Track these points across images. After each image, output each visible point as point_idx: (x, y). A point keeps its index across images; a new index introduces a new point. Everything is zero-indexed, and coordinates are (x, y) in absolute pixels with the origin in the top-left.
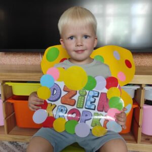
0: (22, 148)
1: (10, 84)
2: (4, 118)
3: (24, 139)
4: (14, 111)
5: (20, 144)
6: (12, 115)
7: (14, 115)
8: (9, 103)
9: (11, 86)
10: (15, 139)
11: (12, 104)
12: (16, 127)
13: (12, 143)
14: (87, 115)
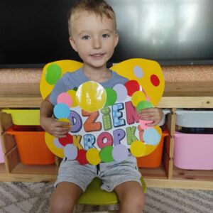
0: (29, 189)
1: (8, 112)
2: (4, 154)
3: (30, 179)
4: (16, 145)
5: (26, 184)
6: (14, 149)
7: (17, 150)
8: (9, 135)
9: (10, 115)
10: (20, 178)
11: (13, 136)
12: (20, 164)
13: (15, 183)
14: (119, 135)
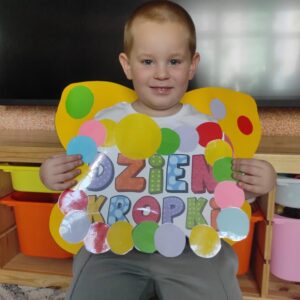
0: (27, 298)
1: (6, 169)
5: (24, 289)
7: (16, 230)
8: (5, 206)
11: (12, 208)
12: (20, 255)
14: (173, 206)
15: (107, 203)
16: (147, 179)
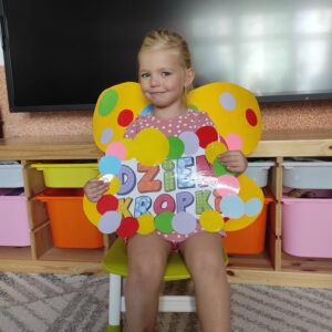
2: (29, 230)
4: (48, 219)
14: (184, 199)
15: (133, 202)
16: (162, 180)
